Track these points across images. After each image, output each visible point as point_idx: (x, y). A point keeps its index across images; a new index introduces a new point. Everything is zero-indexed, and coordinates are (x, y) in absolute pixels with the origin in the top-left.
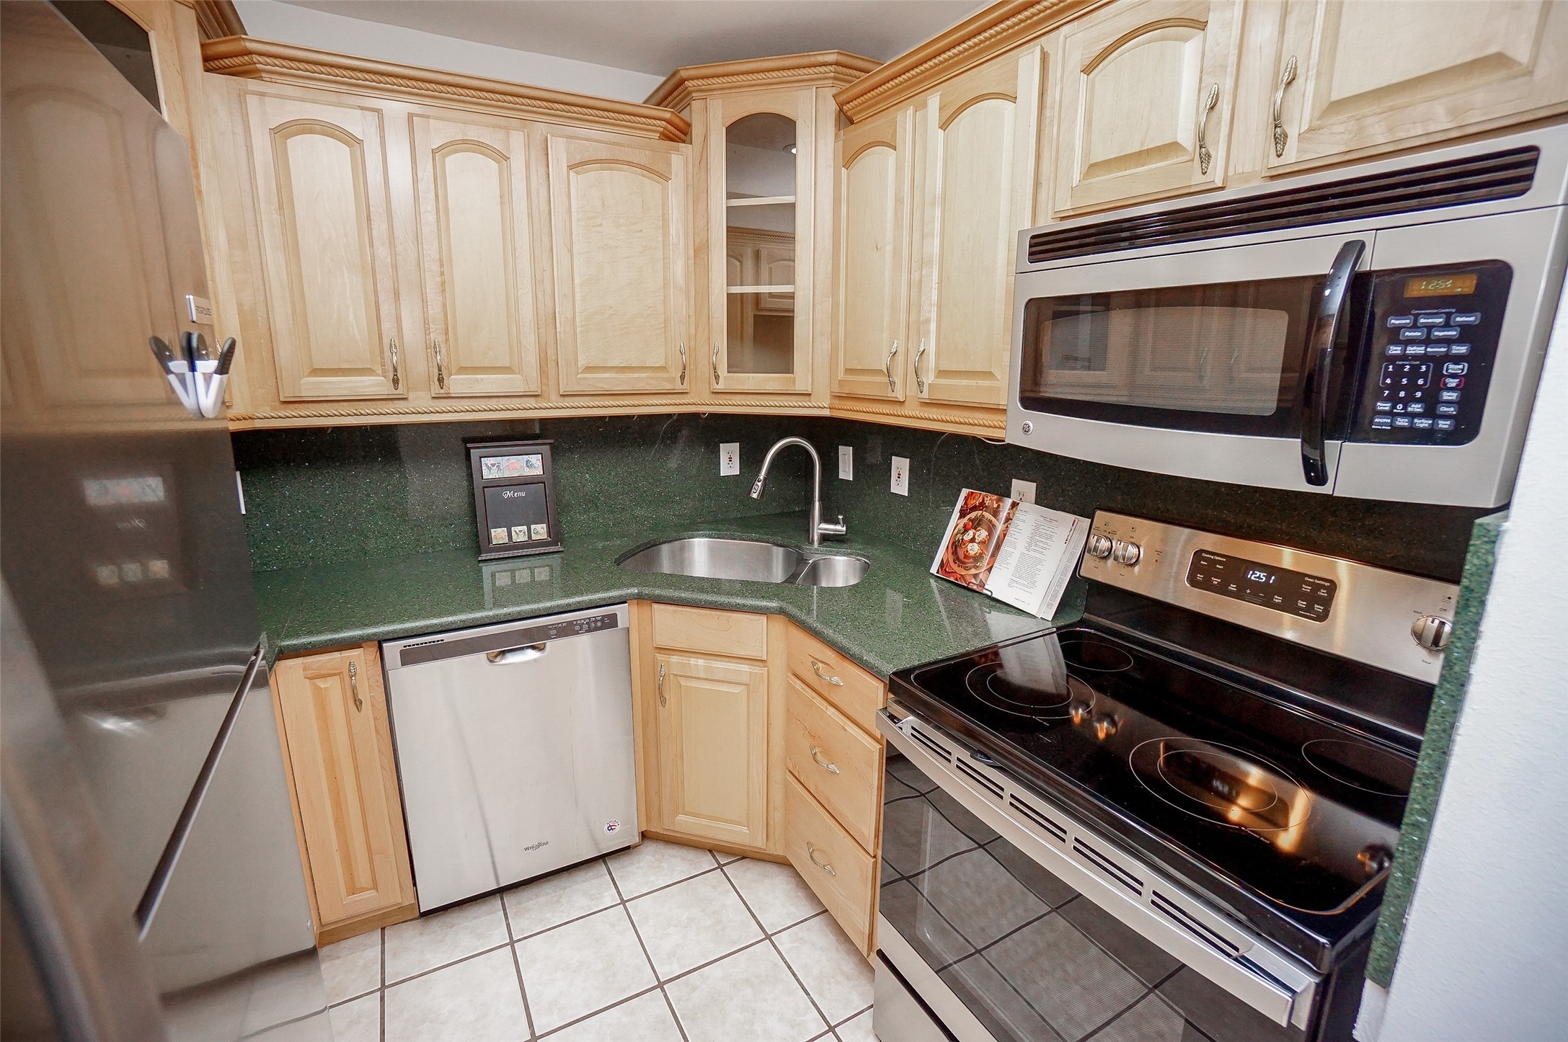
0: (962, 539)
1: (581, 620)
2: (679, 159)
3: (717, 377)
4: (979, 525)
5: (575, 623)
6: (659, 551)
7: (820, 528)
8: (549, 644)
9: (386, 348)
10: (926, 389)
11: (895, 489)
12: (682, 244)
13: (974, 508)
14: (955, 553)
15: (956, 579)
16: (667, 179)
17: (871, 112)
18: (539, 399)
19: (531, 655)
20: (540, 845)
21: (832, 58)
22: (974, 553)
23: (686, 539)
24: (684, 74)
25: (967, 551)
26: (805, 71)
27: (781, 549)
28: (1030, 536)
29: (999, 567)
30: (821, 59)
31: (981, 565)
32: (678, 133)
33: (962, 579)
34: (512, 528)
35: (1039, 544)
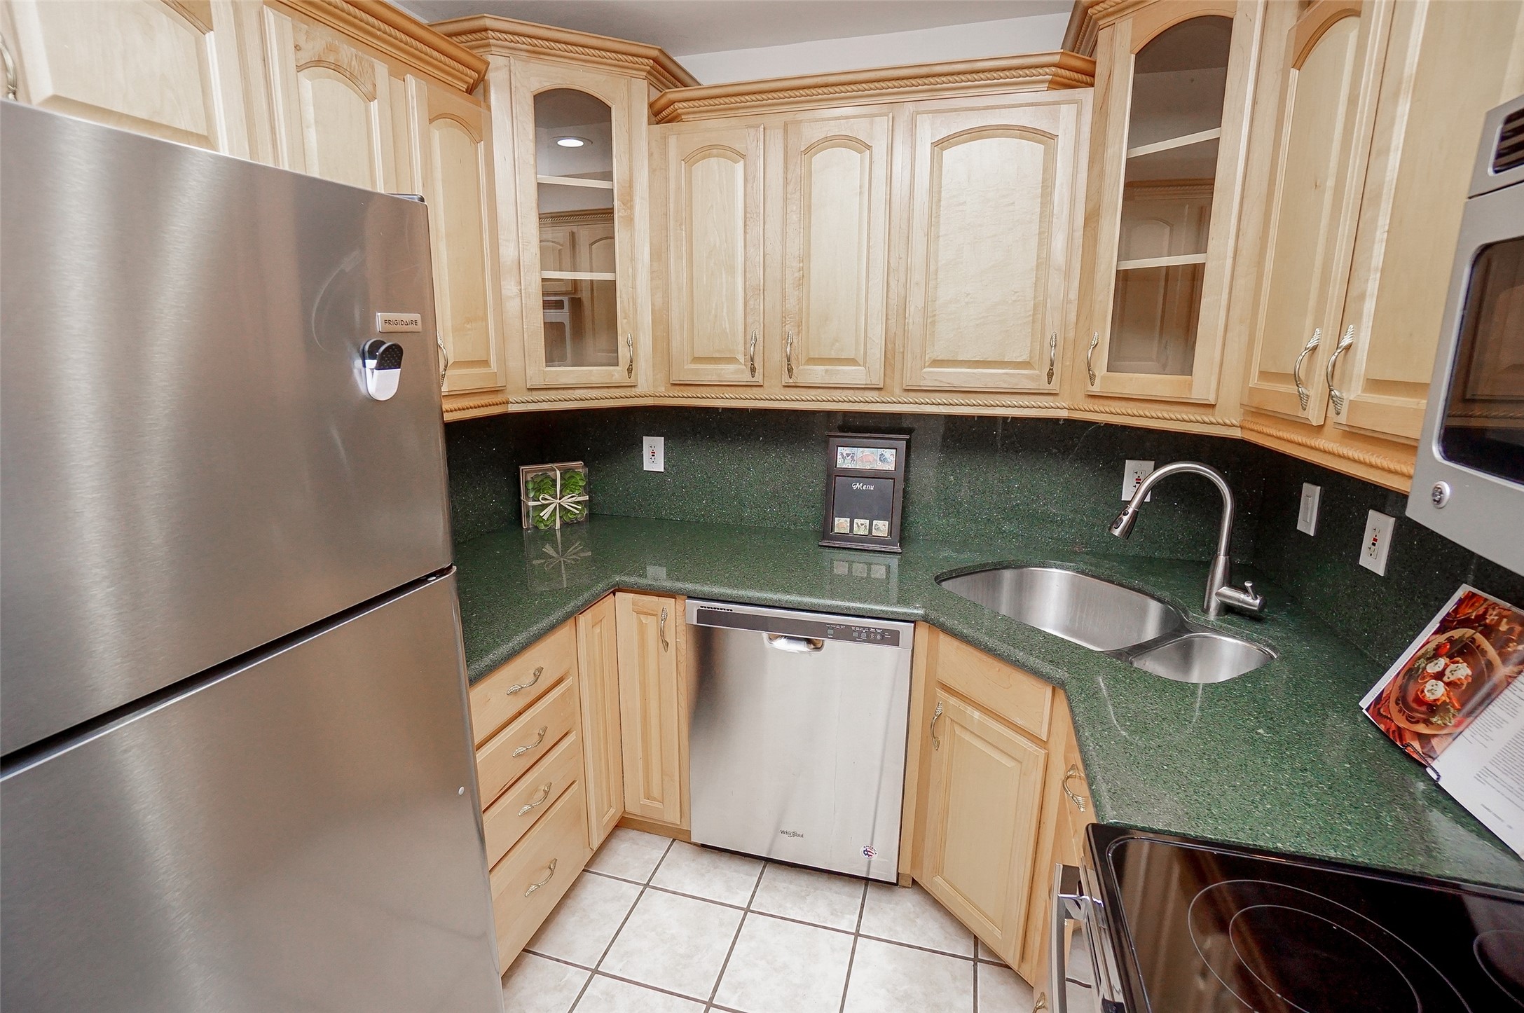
0: (1424, 669)
1: (860, 627)
2: (1070, 111)
3: (1092, 377)
4: (1463, 652)
5: (853, 628)
6: (1001, 577)
7: (1220, 591)
8: (829, 643)
10: (1344, 410)
11: (1365, 561)
13: (1466, 623)
15: (1389, 732)
16: (1052, 137)
18: (883, 393)
19: (802, 647)
20: (795, 834)
22: (1433, 697)
24: (1085, 2)
25: (1423, 691)
27: (1159, 606)
29: (1470, 739)
31: (1440, 722)
32: (1076, 76)
33: (1396, 734)
34: (855, 520)
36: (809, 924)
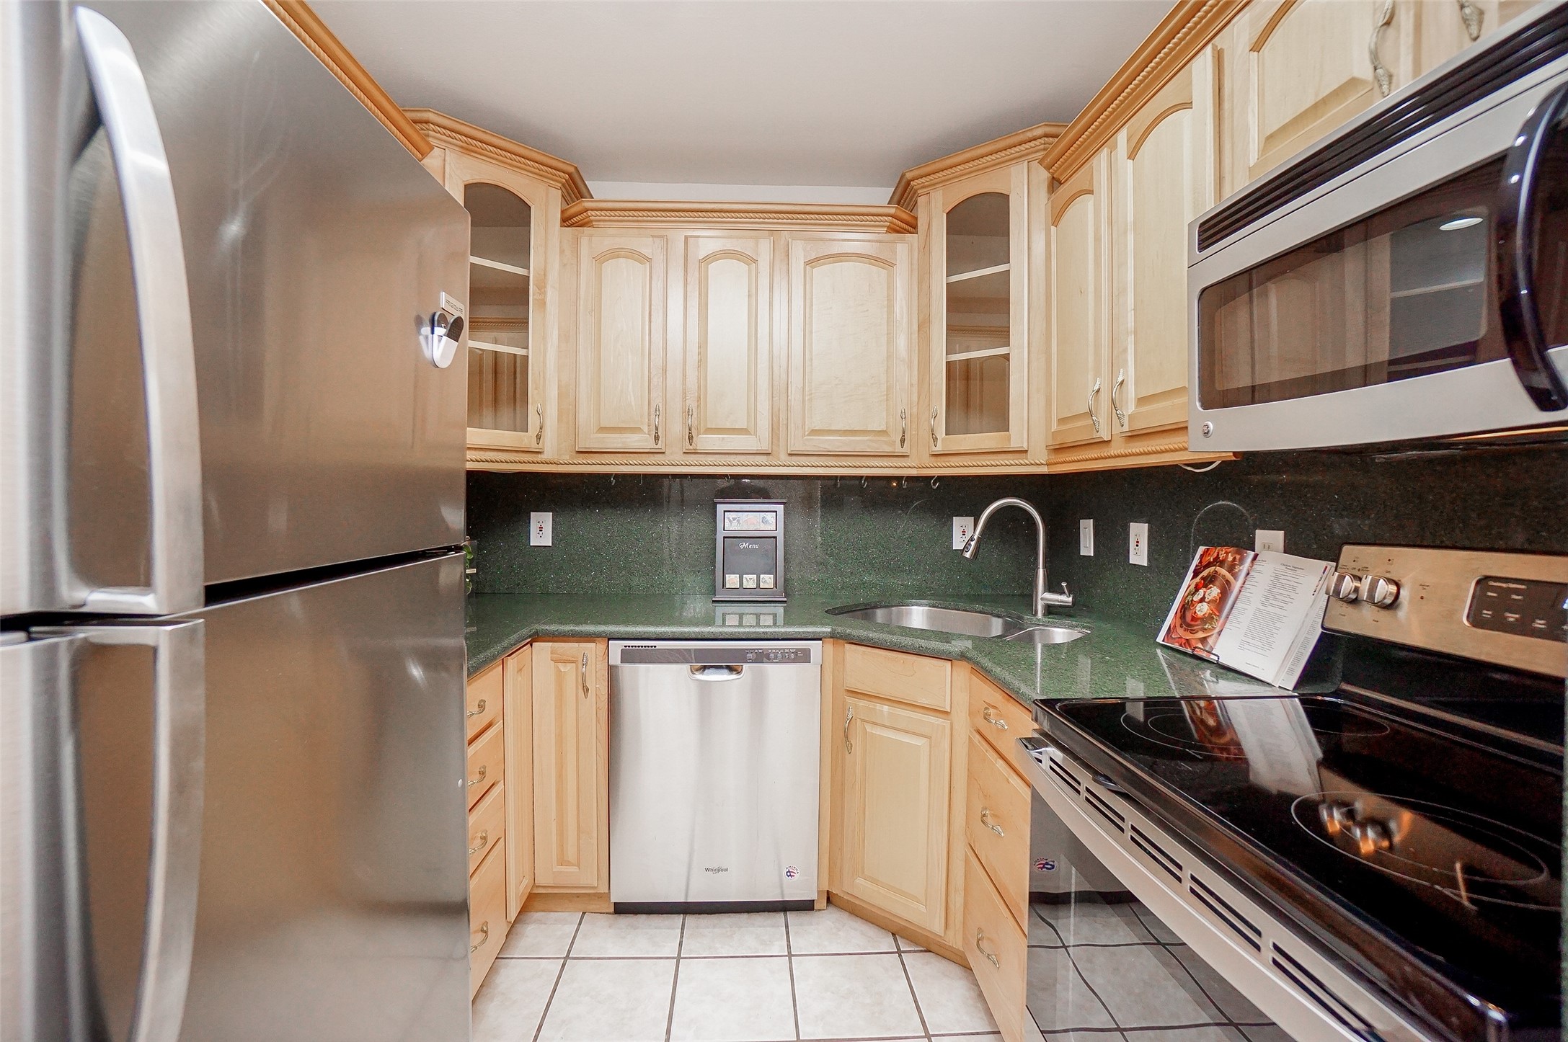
0: (1192, 600)
1: (776, 649)
2: (904, 248)
3: (935, 440)
4: (1212, 582)
5: (770, 651)
6: (874, 614)
7: (1044, 597)
8: (746, 666)
9: (653, 410)
10: (1126, 421)
11: (1133, 559)
12: (905, 320)
13: (1209, 565)
14: (1183, 617)
15: (1181, 645)
16: (893, 265)
17: (1075, 167)
18: (771, 458)
20: (719, 870)
21: (1039, 132)
22: (1202, 614)
23: (908, 606)
24: (909, 176)
25: (1195, 612)
26: (1017, 149)
27: (1000, 620)
28: (1268, 588)
29: (1231, 630)
30: (1030, 135)
31: (1210, 627)
32: (905, 226)
33: (1187, 644)
34: (744, 576)
35: (1277, 597)
36: (742, 957)
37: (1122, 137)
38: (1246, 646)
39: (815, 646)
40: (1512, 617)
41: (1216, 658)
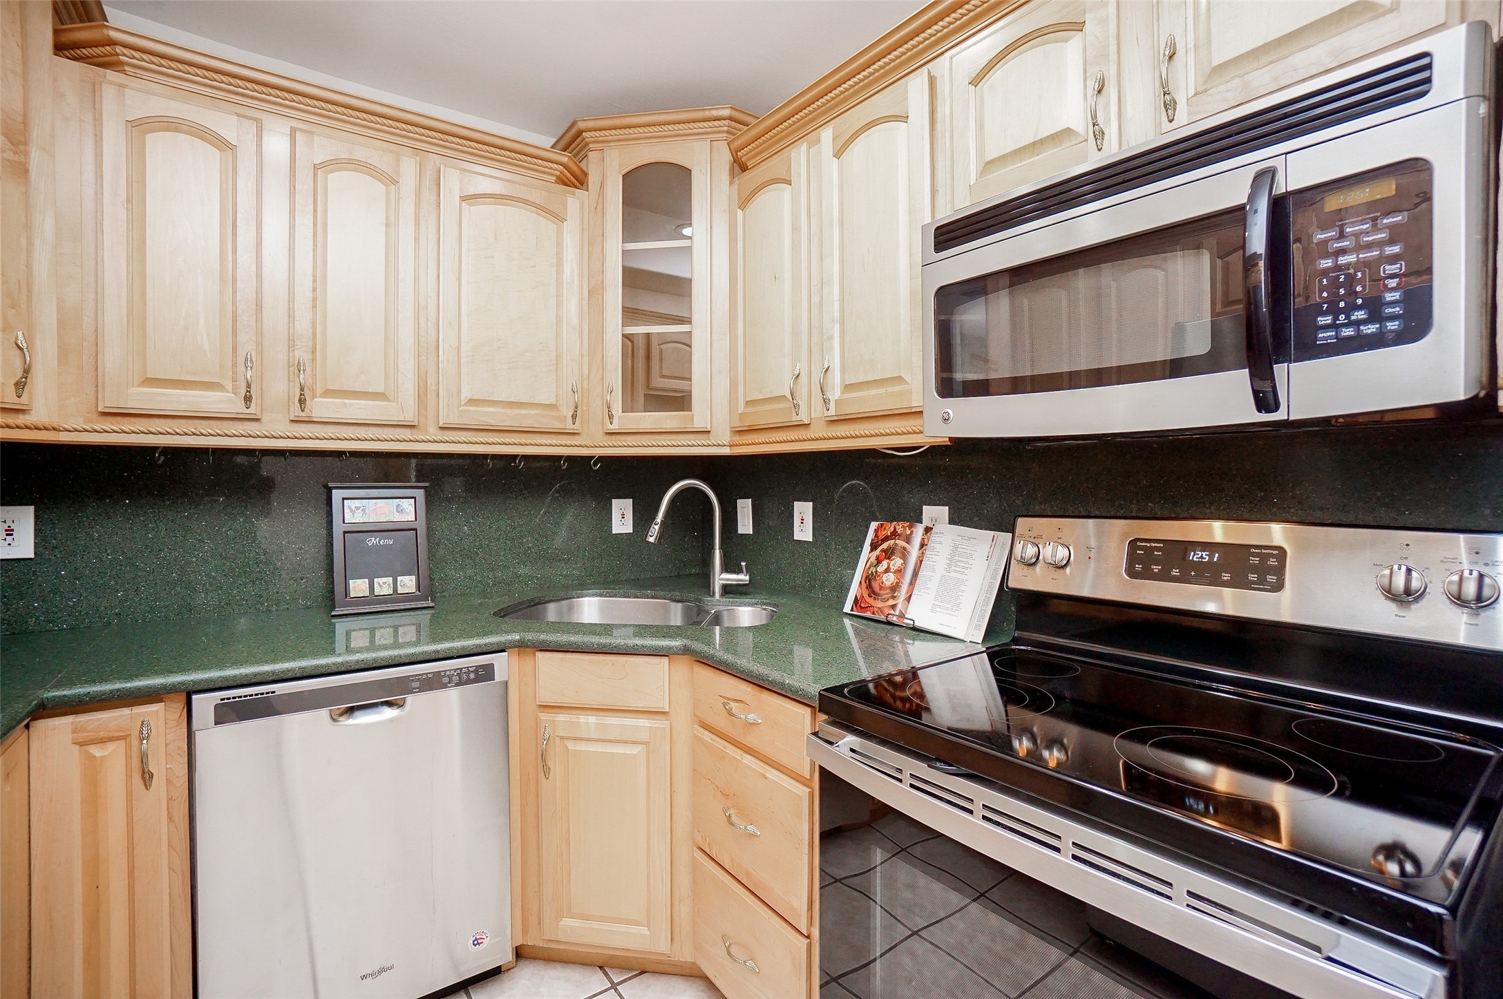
0: (876, 572)
1: (450, 670)
2: (574, 201)
3: (611, 417)
4: (892, 554)
5: (442, 674)
6: (545, 610)
7: (721, 578)
8: (410, 699)
9: (241, 361)
10: (832, 406)
11: (798, 536)
12: (576, 283)
13: (886, 539)
14: (869, 587)
15: (873, 613)
16: (563, 220)
17: (765, 155)
18: (415, 431)
19: (384, 711)
20: (382, 970)
21: (726, 112)
22: (890, 583)
23: (574, 598)
24: (581, 125)
25: (883, 583)
26: (700, 125)
27: (680, 605)
28: (949, 557)
29: (920, 593)
30: (715, 113)
31: (898, 594)
33: (879, 612)
34: (375, 579)
35: (958, 564)
37: (827, 134)
38: (938, 609)
39: (499, 662)
40: (1156, 569)
41: (912, 622)
